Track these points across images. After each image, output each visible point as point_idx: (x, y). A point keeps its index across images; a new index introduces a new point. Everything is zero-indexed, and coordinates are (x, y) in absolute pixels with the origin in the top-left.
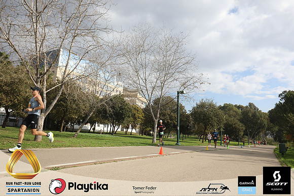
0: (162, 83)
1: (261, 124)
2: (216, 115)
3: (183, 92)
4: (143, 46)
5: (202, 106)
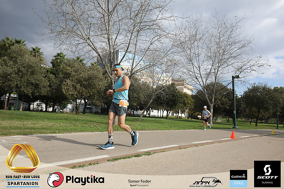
3: (238, 76)
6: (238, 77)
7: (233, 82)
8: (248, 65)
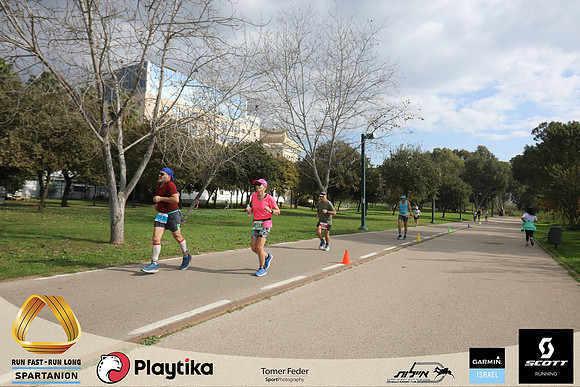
0: (332, 120)
1: (498, 182)
3: (372, 135)
4: (297, 51)
5: (401, 156)
7: (363, 145)
8: (389, 116)
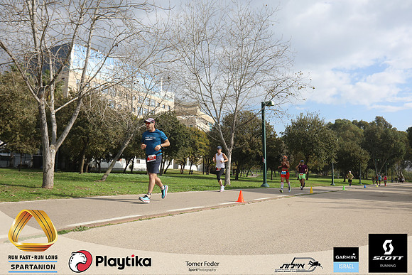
0: (236, 90)
1: (396, 150)
2: (324, 139)
4: (203, 31)
5: (301, 124)
6: (269, 104)
7: (263, 111)
8: (284, 85)
